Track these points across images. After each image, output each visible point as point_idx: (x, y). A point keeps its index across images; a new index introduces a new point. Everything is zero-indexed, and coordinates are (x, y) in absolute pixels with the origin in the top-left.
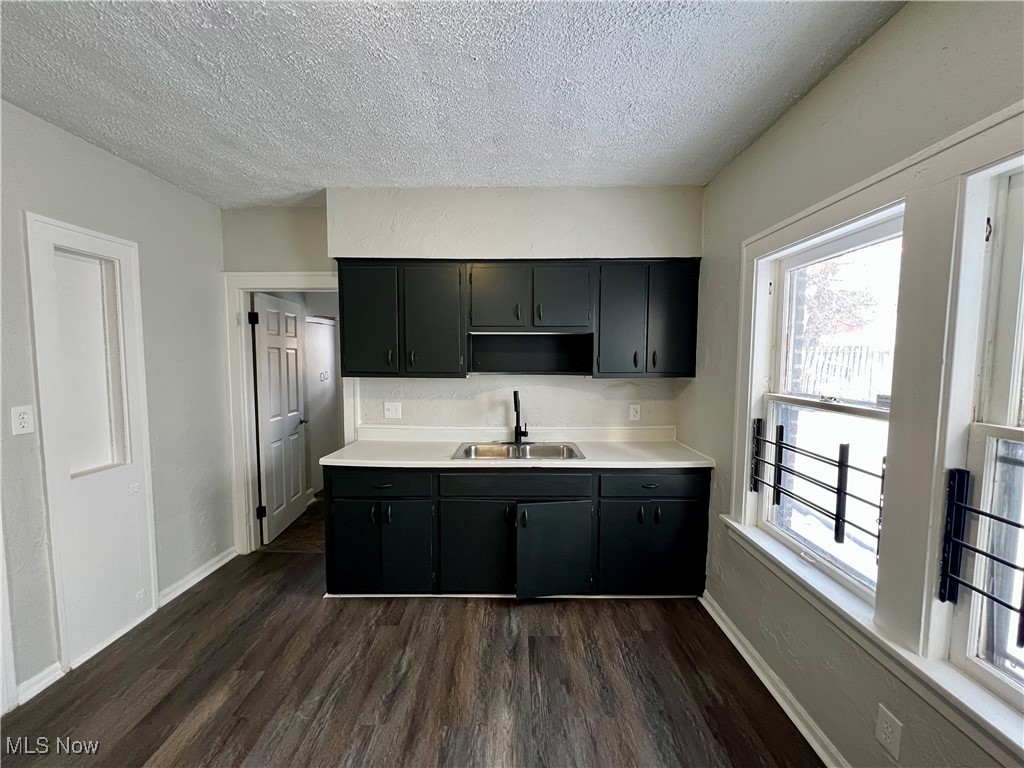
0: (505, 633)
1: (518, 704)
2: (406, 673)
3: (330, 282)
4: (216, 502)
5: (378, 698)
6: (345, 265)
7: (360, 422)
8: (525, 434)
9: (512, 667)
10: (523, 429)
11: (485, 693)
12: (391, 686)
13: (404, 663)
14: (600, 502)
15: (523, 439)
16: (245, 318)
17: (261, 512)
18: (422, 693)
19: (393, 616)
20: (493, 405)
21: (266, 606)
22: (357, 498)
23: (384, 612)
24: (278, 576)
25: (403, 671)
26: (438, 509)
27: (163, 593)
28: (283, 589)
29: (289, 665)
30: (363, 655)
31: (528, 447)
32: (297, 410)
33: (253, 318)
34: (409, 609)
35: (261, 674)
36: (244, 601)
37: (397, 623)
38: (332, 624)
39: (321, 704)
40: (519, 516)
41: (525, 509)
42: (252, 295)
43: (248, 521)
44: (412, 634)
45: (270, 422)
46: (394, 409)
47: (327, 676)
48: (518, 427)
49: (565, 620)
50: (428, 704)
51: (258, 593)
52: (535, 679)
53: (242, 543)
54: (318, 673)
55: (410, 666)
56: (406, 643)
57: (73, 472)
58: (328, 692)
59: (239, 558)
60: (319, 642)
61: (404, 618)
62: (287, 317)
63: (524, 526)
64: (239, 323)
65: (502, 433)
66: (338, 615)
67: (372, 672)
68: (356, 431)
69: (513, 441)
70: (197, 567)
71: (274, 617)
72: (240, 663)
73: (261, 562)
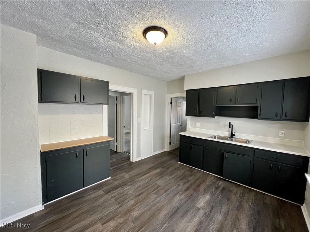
0: (217, 184)
1: (212, 196)
2: (190, 180)
3: (185, 95)
4: (163, 139)
5: (183, 181)
6: (188, 91)
7: (190, 127)
8: (234, 135)
9: (215, 190)
10: (233, 134)
11: (205, 191)
12: (186, 181)
13: (190, 179)
14: (254, 159)
15: (233, 136)
16: (170, 103)
17: (170, 143)
18: (192, 184)
19: (191, 170)
20: (225, 126)
21: (169, 160)
22: (186, 143)
23: (189, 169)
24: (171, 156)
25: (189, 180)
26: (204, 150)
27: (154, 153)
28: (172, 159)
29: (170, 170)
30: (182, 174)
31: (234, 139)
32: (179, 123)
33: (171, 103)
34: (195, 171)
35: (165, 170)
36: (165, 158)
37: (191, 172)
38: (179, 167)
39: (173, 178)
40: (224, 156)
41: (226, 154)
42: (171, 98)
43: (168, 144)
44: (194, 175)
45: (173, 125)
46: (198, 124)
47: (175, 174)
48: (232, 133)
49: (237, 189)
50: (192, 187)
51: (167, 158)
52: (220, 195)
53: (166, 149)
54: (174, 173)
55: (191, 180)
56: (192, 176)
57: (144, 129)
58: (175, 177)
59: (166, 151)
60: (175, 169)
61: (193, 172)
62: (178, 102)
63: (226, 159)
64: (169, 104)
65: (227, 134)
66: (180, 167)
67: (183, 178)
68: (189, 128)
69: (230, 136)
70: (159, 150)
71: (169, 163)
72: (163, 167)
73: (169, 153)
